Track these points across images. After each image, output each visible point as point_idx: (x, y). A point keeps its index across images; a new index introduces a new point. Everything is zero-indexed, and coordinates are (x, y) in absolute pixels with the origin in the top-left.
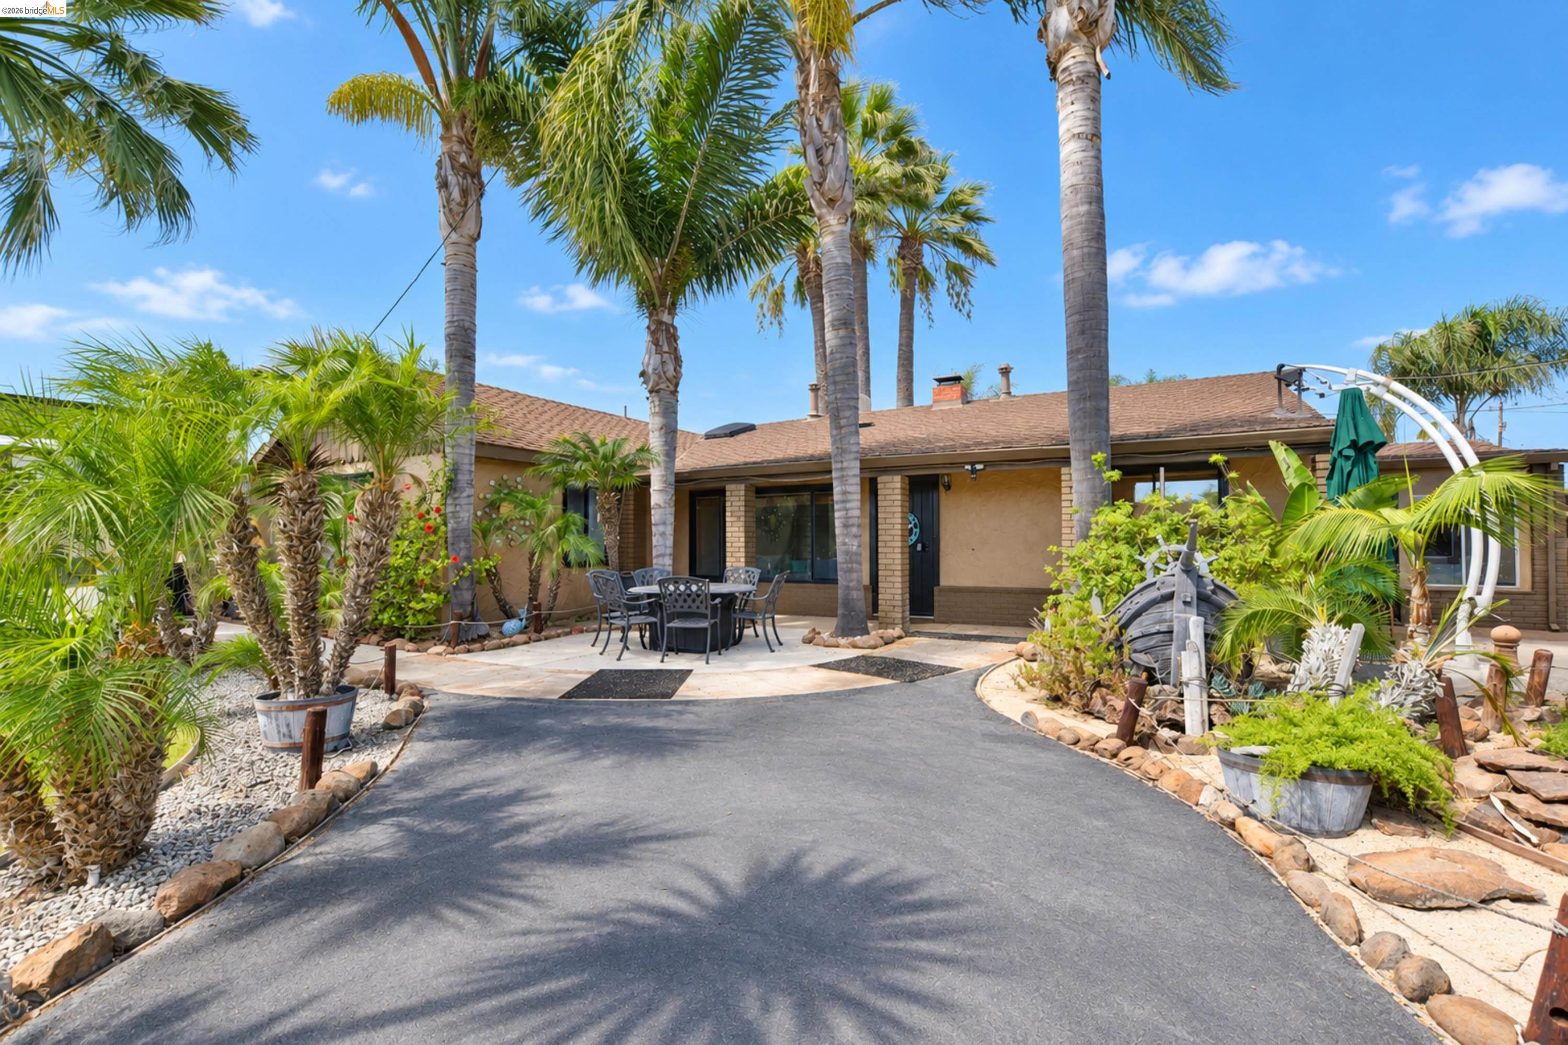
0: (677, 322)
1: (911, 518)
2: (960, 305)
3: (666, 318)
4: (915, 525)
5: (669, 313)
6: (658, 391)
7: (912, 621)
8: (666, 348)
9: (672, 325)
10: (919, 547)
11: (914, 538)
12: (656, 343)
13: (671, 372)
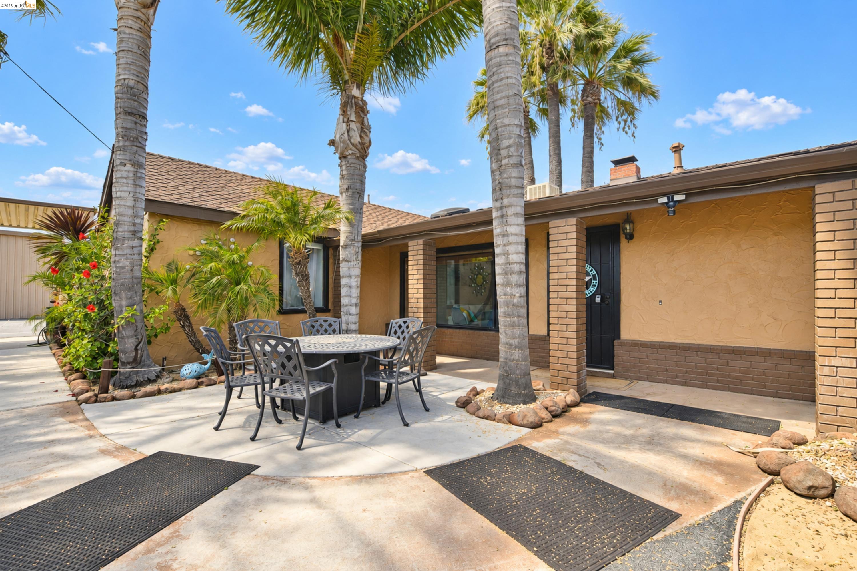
0: (367, 97)
1: (589, 268)
2: (627, 129)
3: (356, 92)
4: (594, 278)
5: (358, 87)
6: (345, 157)
7: (590, 374)
8: (353, 118)
9: (362, 100)
10: (598, 300)
11: (593, 289)
12: (344, 113)
13: (356, 139)
